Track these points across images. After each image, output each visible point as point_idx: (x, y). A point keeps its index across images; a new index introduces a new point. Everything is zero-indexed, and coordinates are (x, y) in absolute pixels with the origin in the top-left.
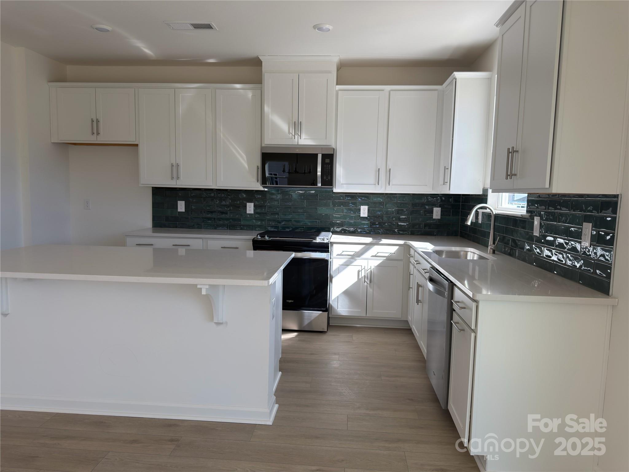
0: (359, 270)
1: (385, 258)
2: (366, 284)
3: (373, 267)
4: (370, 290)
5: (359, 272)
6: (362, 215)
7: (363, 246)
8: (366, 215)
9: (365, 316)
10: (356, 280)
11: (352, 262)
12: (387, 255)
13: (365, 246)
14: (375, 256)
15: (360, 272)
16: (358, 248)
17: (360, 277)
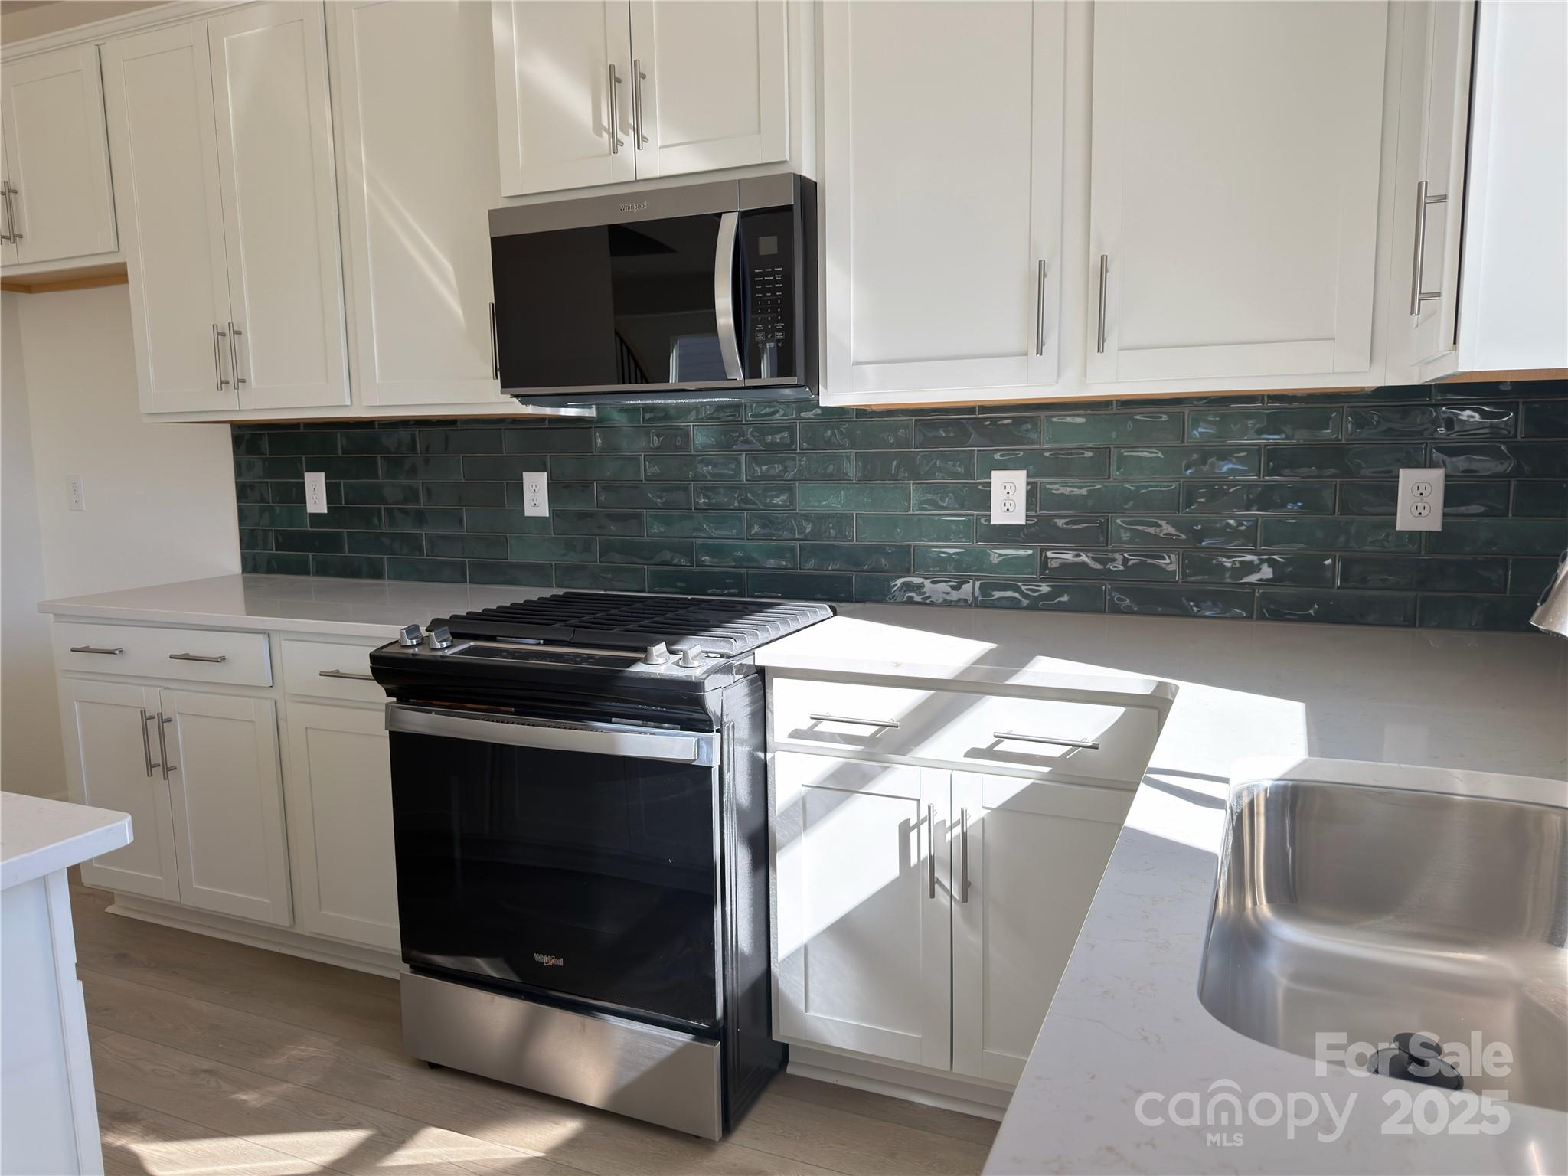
0: (908, 821)
1: (1047, 769)
2: (943, 898)
3: (975, 816)
4: (968, 938)
5: (905, 829)
6: (998, 517)
7: (917, 696)
8: (1018, 517)
9: (949, 1069)
10: (891, 870)
11: (867, 778)
12: (1057, 751)
13: (932, 692)
14: (990, 753)
15: (914, 835)
16: (895, 704)
17: (914, 860)
